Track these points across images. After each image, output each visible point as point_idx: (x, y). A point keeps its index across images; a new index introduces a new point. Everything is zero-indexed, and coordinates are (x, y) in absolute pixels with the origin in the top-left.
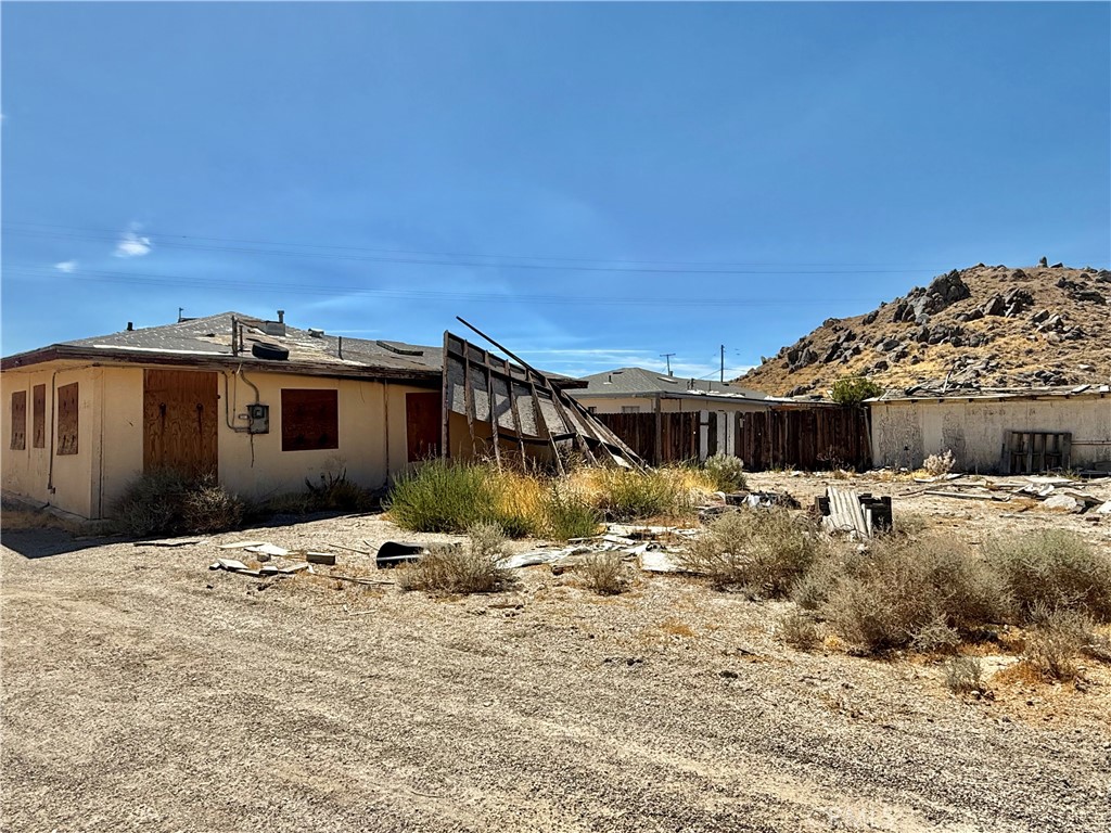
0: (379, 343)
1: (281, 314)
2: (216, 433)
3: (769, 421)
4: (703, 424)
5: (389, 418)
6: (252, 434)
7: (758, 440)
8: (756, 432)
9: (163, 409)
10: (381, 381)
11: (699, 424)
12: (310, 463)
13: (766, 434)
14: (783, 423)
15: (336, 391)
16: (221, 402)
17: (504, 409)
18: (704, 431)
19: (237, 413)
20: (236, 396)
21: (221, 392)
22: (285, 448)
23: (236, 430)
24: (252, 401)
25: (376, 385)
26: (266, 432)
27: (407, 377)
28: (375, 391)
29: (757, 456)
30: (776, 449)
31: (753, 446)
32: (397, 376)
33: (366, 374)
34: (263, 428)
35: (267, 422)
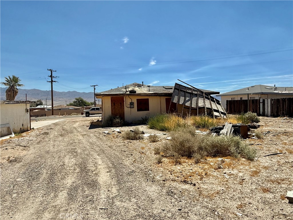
0: (163, 87)
1: (143, 82)
2: (124, 108)
3: (281, 102)
4: (261, 103)
5: (161, 104)
6: (131, 108)
7: (278, 108)
8: (277, 105)
9: (114, 104)
10: (159, 96)
11: (260, 103)
12: (143, 114)
13: (280, 106)
14: (285, 102)
15: (148, 99)
16: (125, 102)
17: (188, 101)
18: (261, 105)
19: (128, 104)
20: (127, 101)
21: (125, 100)
22: (138, 111)
23: (128, 107)
24: (131, 102)
25: (158, 97)
26: (133, 108)
27: (163, 95)
28: (158, 98)
29: (277, 112)
30: (283, 110)
31: (276, 109)
32: (161, 95)
33: (153, 95)
34: (133, 107)
35: (134, 106)
